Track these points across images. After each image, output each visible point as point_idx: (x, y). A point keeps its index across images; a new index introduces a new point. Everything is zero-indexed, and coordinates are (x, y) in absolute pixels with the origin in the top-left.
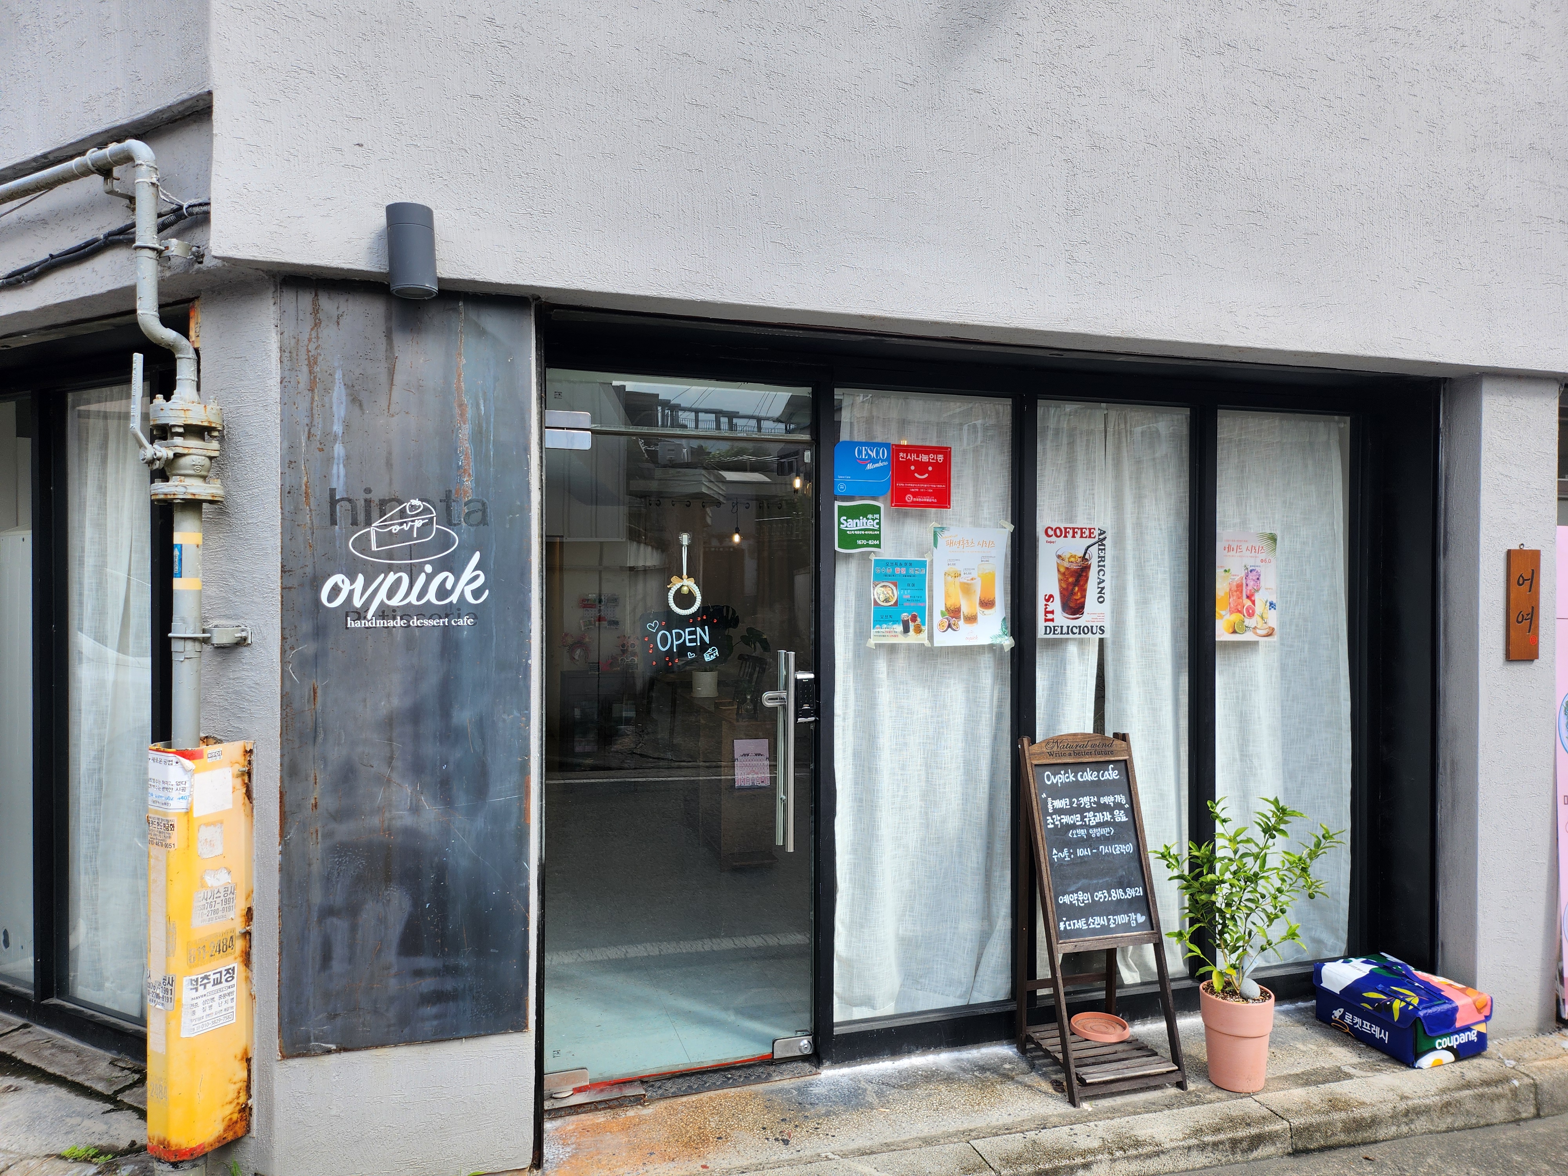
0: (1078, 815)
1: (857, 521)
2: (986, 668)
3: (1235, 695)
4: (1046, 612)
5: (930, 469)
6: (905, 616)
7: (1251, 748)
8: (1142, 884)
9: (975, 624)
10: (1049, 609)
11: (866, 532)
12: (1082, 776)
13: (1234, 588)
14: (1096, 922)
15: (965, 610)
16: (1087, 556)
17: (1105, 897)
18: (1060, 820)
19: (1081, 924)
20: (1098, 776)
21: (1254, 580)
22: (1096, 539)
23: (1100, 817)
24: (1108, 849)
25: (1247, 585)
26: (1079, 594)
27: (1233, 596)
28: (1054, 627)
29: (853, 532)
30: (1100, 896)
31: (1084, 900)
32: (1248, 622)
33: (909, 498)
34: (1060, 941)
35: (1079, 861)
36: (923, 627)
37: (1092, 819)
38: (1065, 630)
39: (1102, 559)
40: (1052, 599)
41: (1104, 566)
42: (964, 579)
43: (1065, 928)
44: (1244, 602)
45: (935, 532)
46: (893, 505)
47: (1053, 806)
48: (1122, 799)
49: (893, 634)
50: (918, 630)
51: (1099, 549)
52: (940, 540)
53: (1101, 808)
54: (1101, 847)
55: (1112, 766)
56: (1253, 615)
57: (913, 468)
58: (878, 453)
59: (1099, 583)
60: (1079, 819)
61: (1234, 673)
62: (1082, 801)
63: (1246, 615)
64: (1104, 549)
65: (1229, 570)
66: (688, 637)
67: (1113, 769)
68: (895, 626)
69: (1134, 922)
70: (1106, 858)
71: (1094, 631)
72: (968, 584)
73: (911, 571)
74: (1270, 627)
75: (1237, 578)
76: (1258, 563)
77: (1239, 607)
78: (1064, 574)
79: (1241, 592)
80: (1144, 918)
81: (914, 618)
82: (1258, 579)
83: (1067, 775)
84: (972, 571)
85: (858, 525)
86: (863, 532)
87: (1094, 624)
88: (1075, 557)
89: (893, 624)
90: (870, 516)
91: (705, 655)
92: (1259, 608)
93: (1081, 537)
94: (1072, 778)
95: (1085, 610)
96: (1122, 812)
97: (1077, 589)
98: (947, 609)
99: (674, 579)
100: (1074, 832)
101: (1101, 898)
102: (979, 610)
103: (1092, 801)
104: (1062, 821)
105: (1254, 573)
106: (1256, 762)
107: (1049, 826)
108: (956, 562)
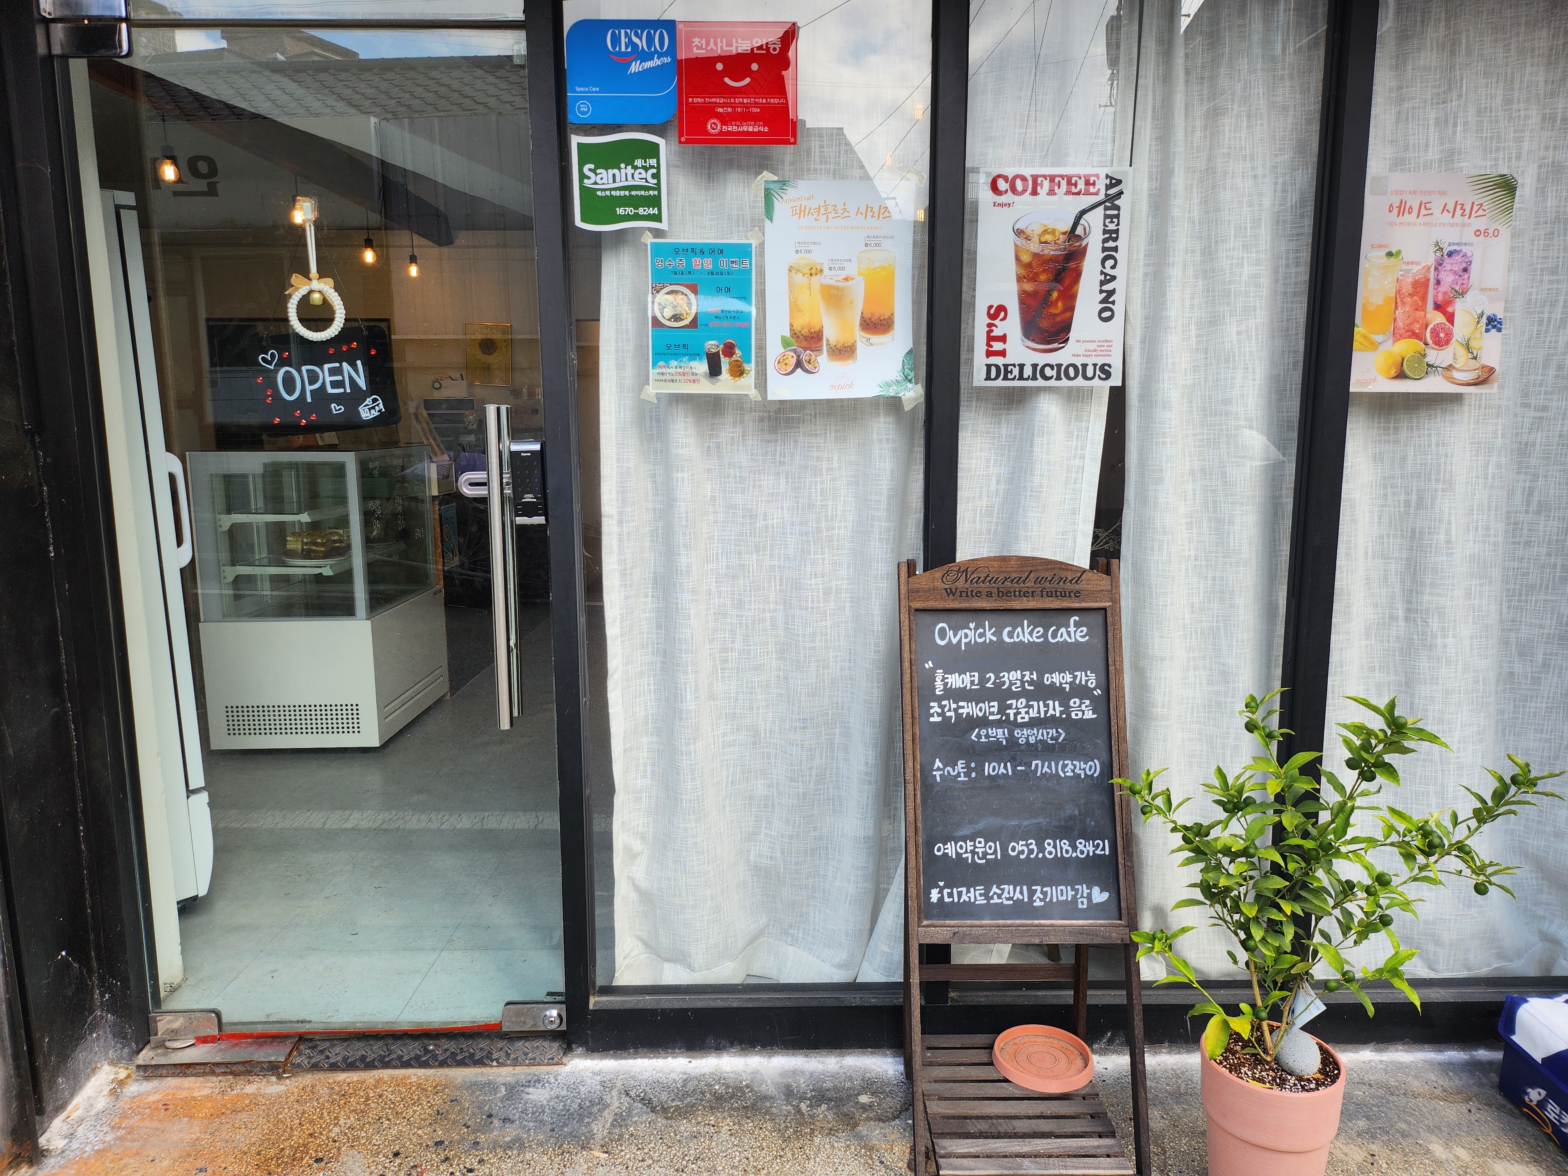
0: (995, 704)
1: (616, 171)
2: (880, 441)
3: (1402, 497)
4: (990, 339)
5: (755, 67)
6: (712, 345)
7: (1426, 597)
8: (1110, 832)
9: (850, 362)
10: (996, 332)
11: (634, 193)
12: (1010, 634)
13: (1407, 288)
14: (1006, 895)
15: (831, 334)
16: (1079, 231)
17: (1031, 851)
18: (956, 710)
19: (973, 895)
20: (1045, 635)
21: (1455, 273)
22: (1101, 197)
23: (1038, 709)
24: (1050, 767)
25: (1438, 282)
26: (1060, 304)
27: (1403, 304)
28: (1006, 366)
29: (608, 193)
30: (1019, 848)
31: (985, 854)
32: (1434, 356)
33: (714, 126)
34: (925, 923)
35: (986, 783)
36: (746, 367)
37: (1023, 711)
38: (1028, 371)
39: (1111, 235)
40: (1002, 314)
41: (1115, 249)
42: (829, 278)
43: (941, 899)
44: (1429, 316)
45: (767, 190)
46: (683, 139)
47: (946, 684)
48: (1089, 679)
49: (691, 378)
50: (738, 371)
51: (1106, 216)
52: (779, 206)
53: (1043, 692)
54: (1034, 763)
55: (1077, 618)
56: (1447, 342)
57: (720, 66)
58: (650, 40)
59: (1102, 283)
60: (995, 710)
61: (1404, 459)
62: (1006, 679)
63: (1430, 341)
64: (1117, 216)
65: (1399, 253)
66: (328, 379)
67: (1077, 625)
68: (693, 364)
69: (1085, 901)
70: (1043, 783)
71: (1090, 373)
72: (838, 288)
73: (724, 263)
74: (1483, 367)
75: (1415, 269)
76: (1468, 235)
77: (1416, 327)
78: (1028, 266)
79: (1424, 298)
80: (1105, 896)
81: (729, 350)
82: (1465, 270)
83: (981, 630)
84: (845, 264)
85: (618, 179)
86: (627, 193)
87: (1090, 361)
88: (1053, 232)
89: (690, 360)
90: (639, 162)
91: (360, 409)
92: (1462, 327)
93: (1068, 192)
94: (990, 636)
95: (1072, 335)
96: (1087, 702)
97: (1055, 295)
98: (795, 334)
99: (296, 279)
100: (983, 732)
101: (1022, 852)
102: (859, 336)
103: (1027, 678)
104: (960, 711)
105: (1457, 258)
106: (1434, 624)
107: (932, 719)
108: (812, 247)
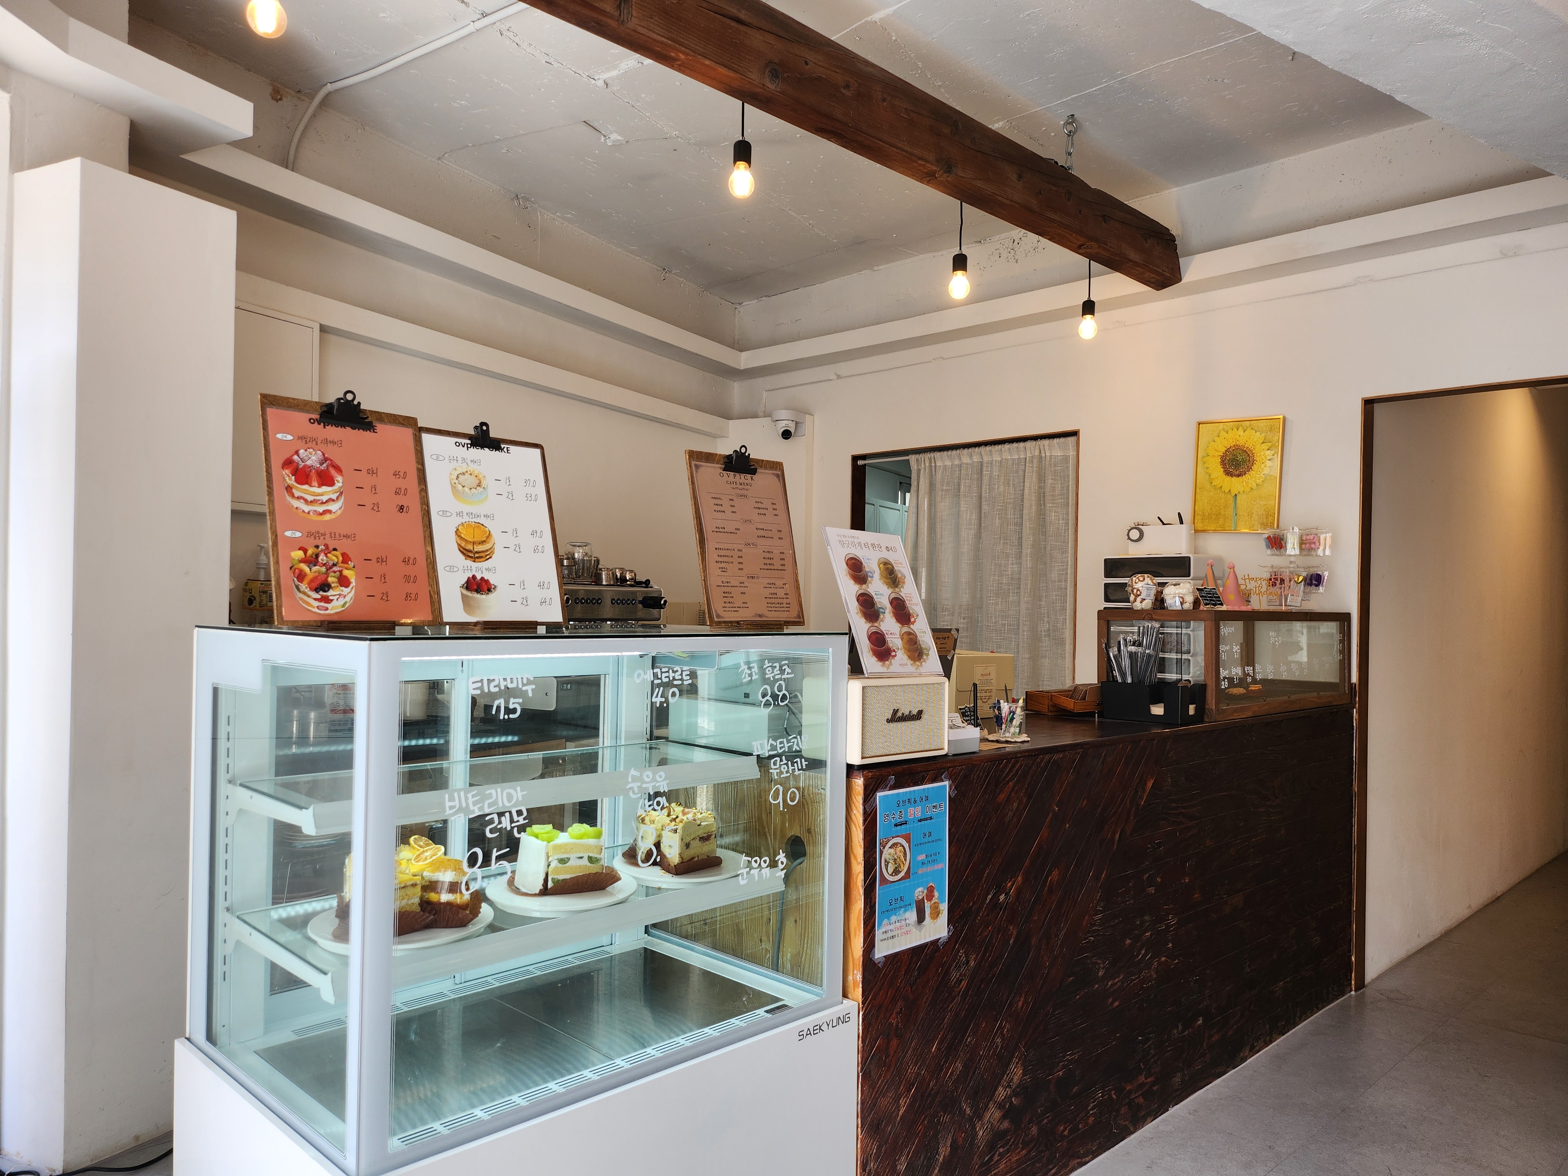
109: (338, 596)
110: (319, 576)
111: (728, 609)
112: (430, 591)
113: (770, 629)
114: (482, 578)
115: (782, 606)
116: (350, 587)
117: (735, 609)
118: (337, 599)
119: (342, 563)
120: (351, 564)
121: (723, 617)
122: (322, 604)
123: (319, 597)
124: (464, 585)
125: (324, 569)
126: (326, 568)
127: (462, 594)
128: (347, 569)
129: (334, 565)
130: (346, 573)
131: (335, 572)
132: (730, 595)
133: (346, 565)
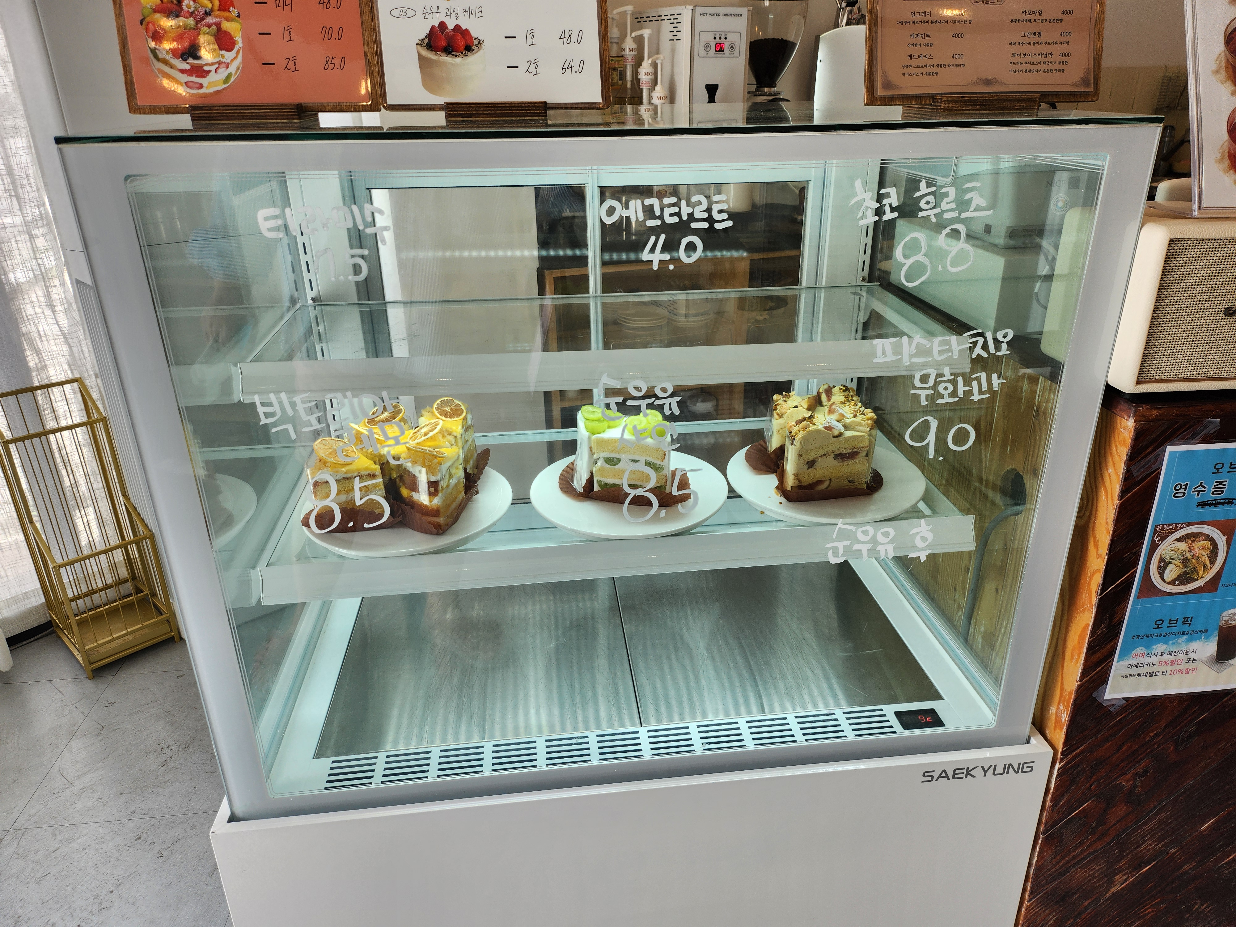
109: (217, 66)
110: (185, 33)
111: (912, 70)
112: (365, 53)
113: (1003, 109)
114: (457, 28)
115: (1049, 59)
116: (235, 50)
117: (930, 70)
118: (216, 71)
119: (220, 9)
120: (234, 12)
121: (897, 87)
122: (193, 79)
123: (188, 67)
124: (423, 40)
125: (191, 22)
126: (195, 19)
127: (420, 56)
128: (228, 19)
129: (207, 14)
130: (226, 26)
131: (209, 26)
132: (927, 41)
133: (226, 14)
